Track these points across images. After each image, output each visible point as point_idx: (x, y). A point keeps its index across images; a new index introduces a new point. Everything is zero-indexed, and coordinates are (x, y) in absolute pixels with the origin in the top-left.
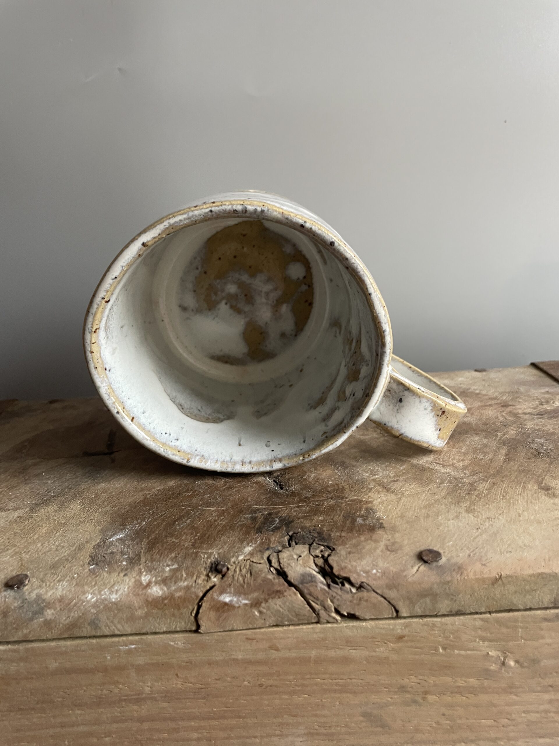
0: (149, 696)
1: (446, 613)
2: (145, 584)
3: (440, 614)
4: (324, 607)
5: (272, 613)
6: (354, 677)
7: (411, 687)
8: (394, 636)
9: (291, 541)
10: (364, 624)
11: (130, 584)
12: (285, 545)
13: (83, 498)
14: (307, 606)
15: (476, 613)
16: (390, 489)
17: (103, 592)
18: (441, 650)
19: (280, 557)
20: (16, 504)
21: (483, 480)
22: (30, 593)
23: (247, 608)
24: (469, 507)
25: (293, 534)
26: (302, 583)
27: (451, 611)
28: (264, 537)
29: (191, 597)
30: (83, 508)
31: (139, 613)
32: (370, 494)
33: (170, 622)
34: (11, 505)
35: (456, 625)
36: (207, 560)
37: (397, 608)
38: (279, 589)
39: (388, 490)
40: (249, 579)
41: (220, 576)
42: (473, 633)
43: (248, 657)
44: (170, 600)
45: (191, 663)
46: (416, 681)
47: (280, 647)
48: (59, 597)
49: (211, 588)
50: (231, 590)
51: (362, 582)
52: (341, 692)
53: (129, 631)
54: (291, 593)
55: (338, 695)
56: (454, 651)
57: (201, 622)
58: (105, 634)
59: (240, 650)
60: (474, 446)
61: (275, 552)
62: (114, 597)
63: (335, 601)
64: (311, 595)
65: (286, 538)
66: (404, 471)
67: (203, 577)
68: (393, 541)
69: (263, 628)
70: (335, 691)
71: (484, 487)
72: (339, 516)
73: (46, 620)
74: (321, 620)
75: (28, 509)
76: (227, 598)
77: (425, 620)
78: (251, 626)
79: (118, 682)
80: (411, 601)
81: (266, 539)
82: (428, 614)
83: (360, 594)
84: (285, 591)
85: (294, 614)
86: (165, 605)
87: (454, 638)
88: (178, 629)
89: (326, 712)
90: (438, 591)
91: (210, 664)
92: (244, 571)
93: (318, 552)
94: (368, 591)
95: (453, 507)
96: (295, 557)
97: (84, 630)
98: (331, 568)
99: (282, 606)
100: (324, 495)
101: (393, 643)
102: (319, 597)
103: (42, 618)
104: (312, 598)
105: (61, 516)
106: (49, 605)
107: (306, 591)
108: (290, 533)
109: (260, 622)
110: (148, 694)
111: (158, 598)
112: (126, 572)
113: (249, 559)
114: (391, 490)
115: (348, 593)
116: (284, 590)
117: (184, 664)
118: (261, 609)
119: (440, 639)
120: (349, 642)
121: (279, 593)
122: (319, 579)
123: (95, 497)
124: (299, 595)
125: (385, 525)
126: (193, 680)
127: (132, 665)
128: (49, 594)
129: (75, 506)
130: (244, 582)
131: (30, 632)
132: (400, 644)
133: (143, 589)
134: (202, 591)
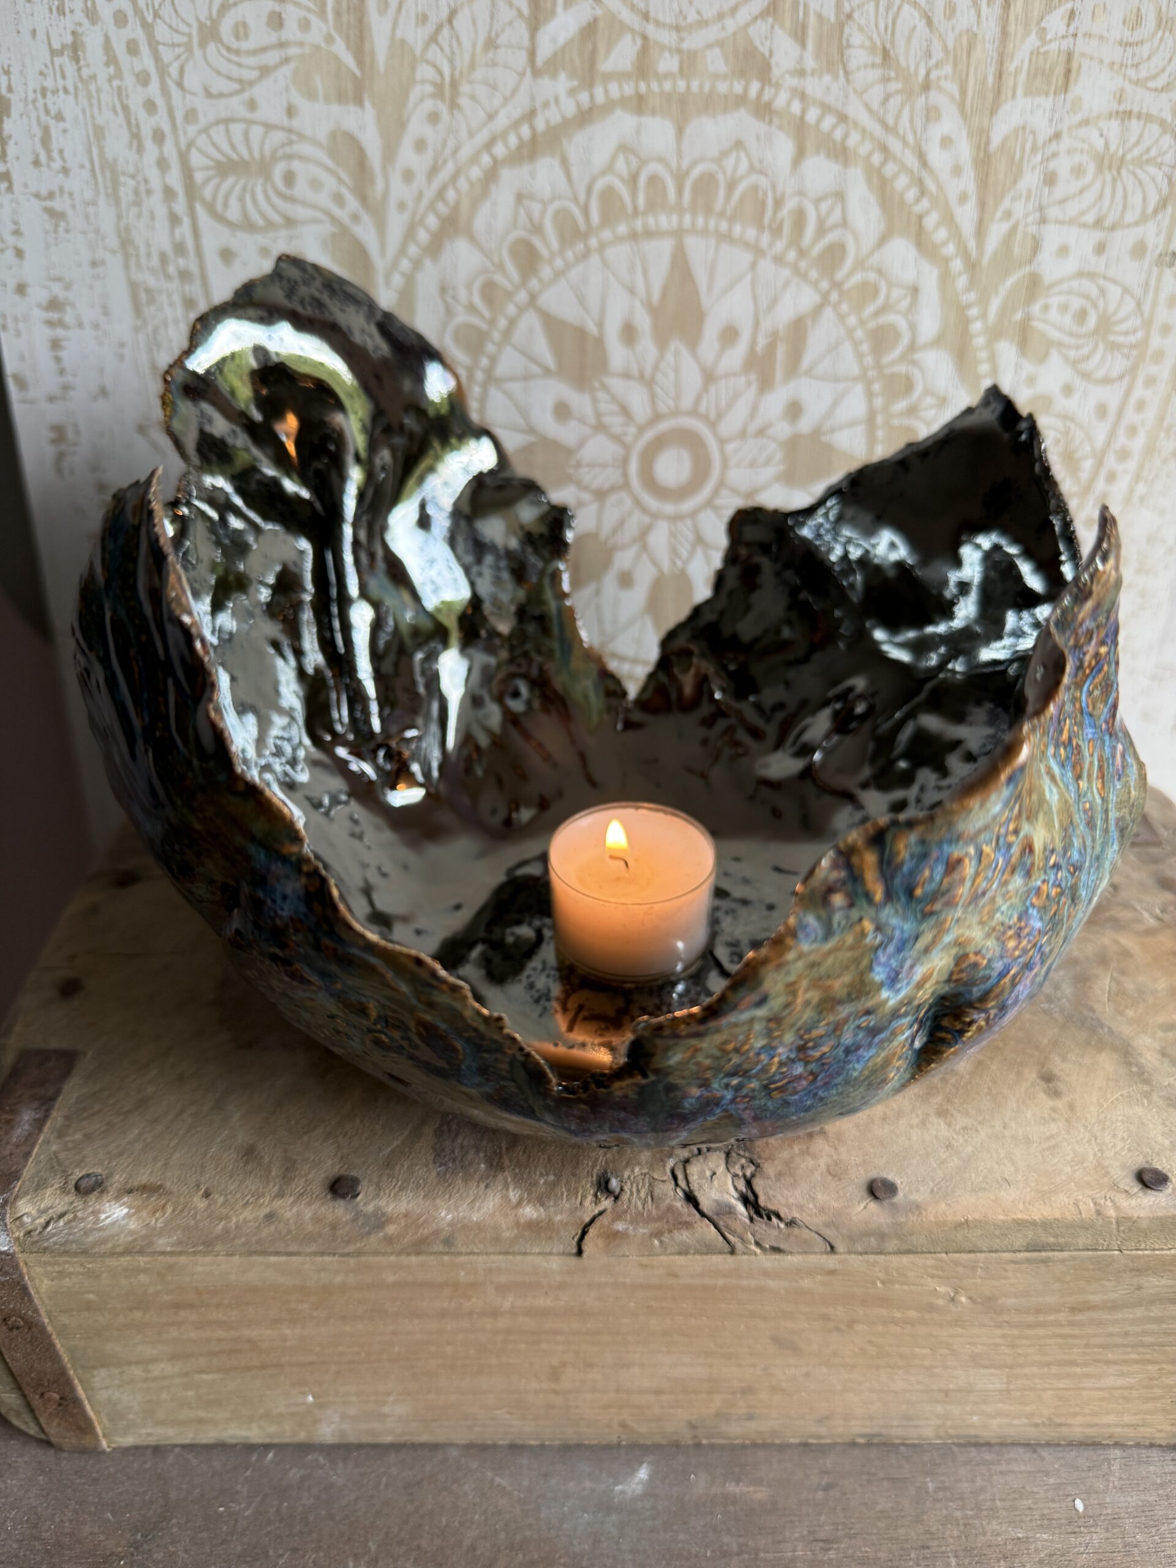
1: (892, 1252)
2: (514, 1200)
3: (885, 1252)
4: (742, 1240)
5: (675, 1242)
8: (824, 1268)
10: (790, 1257)
11: (496, 1200)
12: (694, 1151)
14: (721, 1237)
15: (930, 1253)
17: (460, 1208)
18: (879, 1285)
19: (688, 1172)
22: (365, 1203)
23: (645, 1236)
26: (718, 1214)
27: (900, 1250)
29: (575, 1221)
31: (507, 1233)
33: (545, 1244)
35: (902, 1261)
37: (833, 1244)
38: (688, 1219)
40: (650, 1206)
41: (613, 1199)
43: (638, 1280)
44: (548, 1222)
48: (403, 1213)
49: (601, 1213)
50: (626, 1217)
51: (794, 1219)
54: (704, 1224)
56: (896, 1286)
57: (585, 1247)
58: (460, 1251)
59: (629, 1274)
61: (681, 1162)
62: (475, 1215)
63: (757, 1235)
64: (727, 1227)
67: (590, 1197)
68: (837, 1158)
69: (661, 1255)
73: (387, 1235)
74: (737, 1250)
76: (620, 1226)
77: (866, 1257)
78: (647, 1253)
80: (852, 1240)
82: (870, 1250)
83: (790, 1230)
84: (697, 1222)
85: (704, 1245)
86: (541, 1227)
88: (555, 1252)
90: (887, 1232)
92: (643, 1192)
93: (738, 1169)
94: (799, 1227)
96: (708, 1173)
98: (756, 1196)
99: (690, 1235)
101: (821, 1277)
102: (738, 1231)
103: (382, 1233)
104: (728, 1231)
106: (391, 1219)
107: (721, 1224)
109: (659, 1250)
111: (532, 1219)
113: (648, 1173)
115: (774, 1227)
116: (694, 1221)
118: (663, 1238)
119: (880, 1275)
121: (688, 1224)
122: (740, 1210)
124: (713, 1227)
130: (643, 1206)
132: (830, 1278)
133: (511, 1209)
134: (590, 1216)
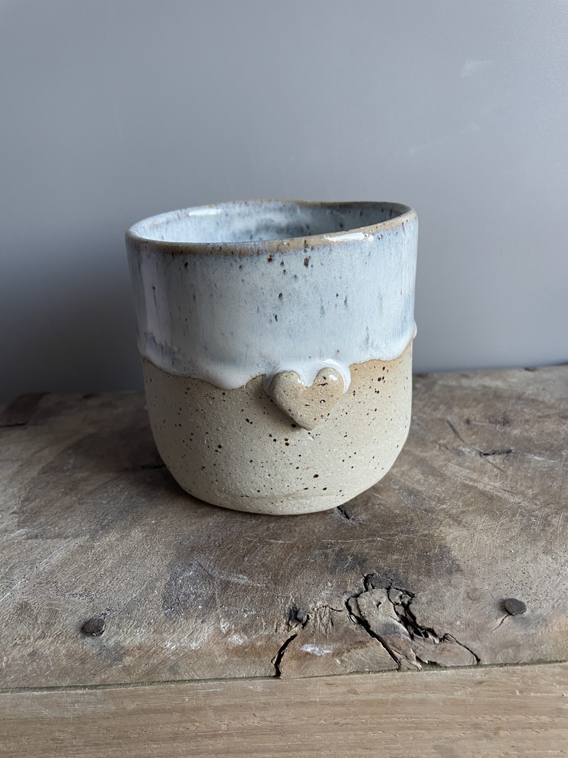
0: (225, 732)
1: (526, 661)
2: (224, 631)
3: (521, 662)
4: (407, 657)
5: (353, 661)
6: (429, 716)
7: (485, 725)
8: (473, 681)
9: (367, 584)
10: (445, 671)
11: (210, 632)
12: (363, 589)
13: (143, 525)
14: (389, 655)
15: (557, 661)
16: (461, 521)
17: (182, 640)
18: (518, 694)
19: (359, 603)
20: (75, 530)
21: (556, 513)
22: (107, 641)
23: (329, 657)
24: (546, 547)
25: (368, 575)
26: (385, 633)
27: (533, 660)
28: (339, 578)
29: (272, 646)
30: (146, 536)
31: (220, 660)
32: (441, 528)
33: (250, 669)
34: (70, 531)
35: (535, 671)
36: (285, 606)
37: (479, 657)
38: (361, 640)
39: (459, 523)
40: (331, 630)
41: (302, 626)
42: (551, 678)
43: (326, 699)
44: (251, 648)
45: (269, 704)
46: (489, 719)
47: (359, 692)
48: (138, 644)
49: (293, 638)
50: (313, 640)
51: (446, 634)
52: (416, 728)
53: (208, 676)
54: (374, 643)
55: (411, 732)
56: (530, 694)
57: (282, 670)
58: (184, 679)
59: (319, 694)
60: (540, 469)
61: (353, 597)
62: (194, 645)
63: (418, 650)
64: (393, 645)
65: (362, 580)
66: (473, 500)
67: (283, 626)
68: (472, 587)
69: (343, 675)
70: (409, 728)
71: (558, 522)
72: (414, 554)
73: (125, 666)
74: (402, 667)
75: (88, 537)
76: (309, 648)
77: (505, 668)
78: (331, 673)
79: (195, 721)
80: (493, 651)
81: (341, 582)
82: (509, 662)
83: (443, 645)
84: (368, 642)
85: (375, 662)
86: (246, 653)
87: (531, 683)
88: (258, 675)
89: (399, 745)
90: (522, 643)
91: (287, 705)
92: (325, 620)
93: (397, 599)
94: (451, 642)
95: (529, 547)
96: (375, 603)
97: (164, 675)
98: (414, 618)
99: (364, 655)
100: (394, 527)
101: (471, 688)
102: (402, 648)
103: (121, 665)
104: (394, 648)
105: (124, 546)
106: (127, 652)
107: (388, 642)
108: (365, 575)
109: (341, 669)
110: (225, 730)
111: (238, 646)
112: (204, 618)
113: (328, 605)
114: (463, 523)
115: (431, 643)
116: (366, 641)
117: (262, 705)
118: (343, 658)
119: (519, 684)
120: (427, 687)
121: (362, 644)
122: (402, 629)
123: (156, 523)
124: (382, 646)
125: (463, 567)
126: (269, 719)
127: (210, 707)
128: (128, 642)
129: (137, 534)
130: (326, 631)
131: (108, 677)
132: (478, 688)
133: (222, 638)
134: (284, 641)
